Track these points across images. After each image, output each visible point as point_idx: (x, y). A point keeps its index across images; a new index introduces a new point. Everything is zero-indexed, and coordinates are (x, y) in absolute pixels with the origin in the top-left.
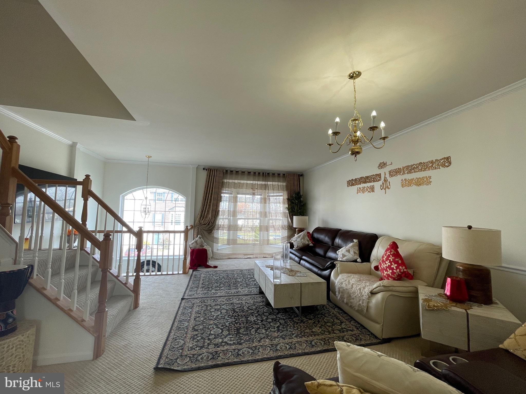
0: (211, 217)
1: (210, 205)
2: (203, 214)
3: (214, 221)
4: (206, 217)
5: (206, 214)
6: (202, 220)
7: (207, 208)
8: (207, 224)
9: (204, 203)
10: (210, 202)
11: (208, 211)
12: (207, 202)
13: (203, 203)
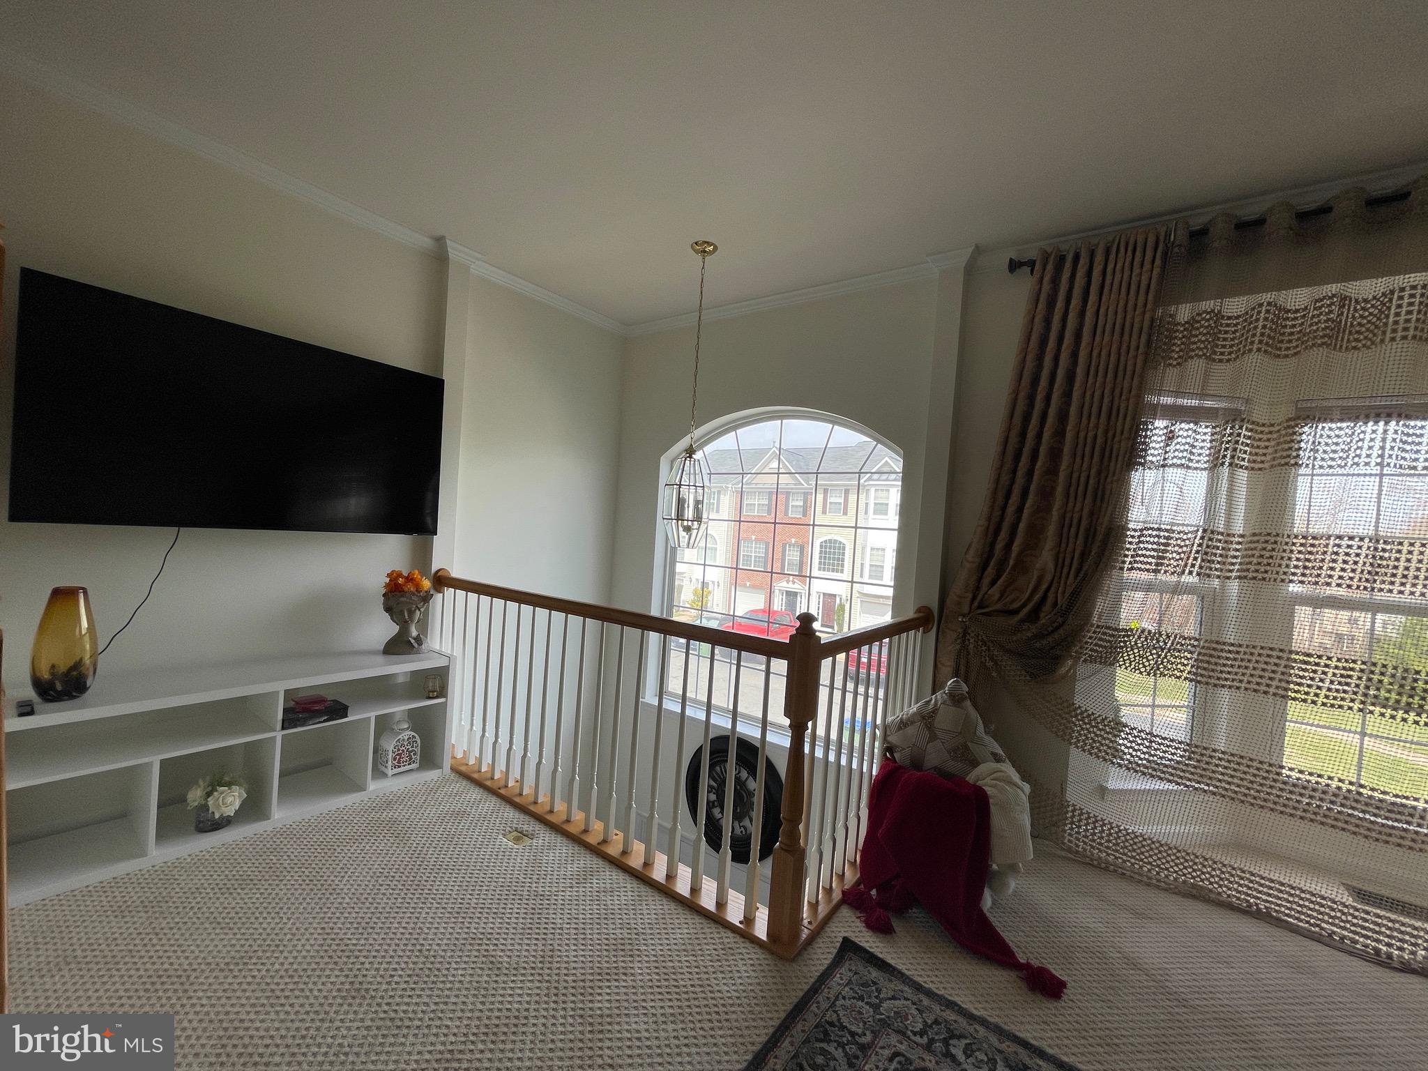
0: (1051, 565)
1: (1046, 494)
2: (999, 546)
3: (1075, 594)
4: (1022, 566)
5: (1015, 548)
6: (993, 583)
7: (1026, 512)
8: (1026, 610)
9: (1005, 479)
10: (1052, 471)
11: (1035, 533)
12: (1030, 473)
13: (997, 481)
